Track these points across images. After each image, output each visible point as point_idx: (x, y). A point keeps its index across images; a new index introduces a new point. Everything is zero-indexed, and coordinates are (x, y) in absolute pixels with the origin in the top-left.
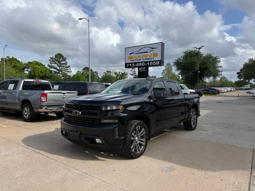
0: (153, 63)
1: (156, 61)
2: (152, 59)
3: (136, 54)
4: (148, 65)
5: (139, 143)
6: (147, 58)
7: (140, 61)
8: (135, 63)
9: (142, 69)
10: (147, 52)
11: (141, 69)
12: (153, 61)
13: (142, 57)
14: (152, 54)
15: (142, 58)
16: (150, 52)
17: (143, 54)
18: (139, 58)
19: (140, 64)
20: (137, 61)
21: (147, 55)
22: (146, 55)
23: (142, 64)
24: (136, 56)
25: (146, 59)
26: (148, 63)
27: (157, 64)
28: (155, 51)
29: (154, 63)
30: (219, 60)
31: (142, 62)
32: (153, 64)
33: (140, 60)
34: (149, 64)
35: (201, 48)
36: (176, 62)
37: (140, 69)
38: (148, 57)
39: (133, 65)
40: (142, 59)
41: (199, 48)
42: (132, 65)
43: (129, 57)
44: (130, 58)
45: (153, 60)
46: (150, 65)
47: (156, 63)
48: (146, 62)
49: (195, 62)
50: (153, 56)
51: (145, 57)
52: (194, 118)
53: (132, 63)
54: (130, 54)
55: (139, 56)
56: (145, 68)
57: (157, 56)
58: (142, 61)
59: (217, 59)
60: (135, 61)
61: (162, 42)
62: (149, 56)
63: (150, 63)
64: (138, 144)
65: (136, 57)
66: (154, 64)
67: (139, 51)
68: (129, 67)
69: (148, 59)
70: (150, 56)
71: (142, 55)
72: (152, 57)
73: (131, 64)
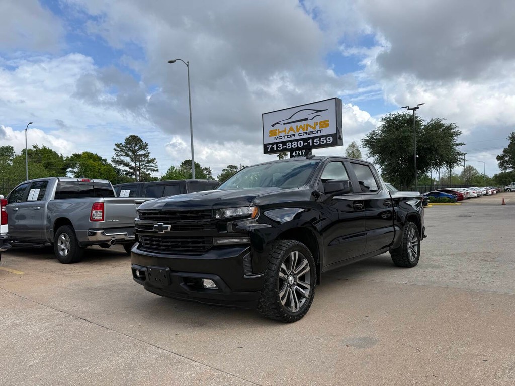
0: (320, 140)
1: (326, 136)
2: (317, 132)
3: (284, 124)
4: (311, 144)
5: (296, 290)
6: (307, 132)
7: (293, 138)
8: (284, 143)
9: (299, 154)
10: (307, 119)
11: (296, 153)
12: (320, 137)
13: (298, 130)
14: (317, 122)
15: (297, 132)
16: (312, 119)
17: (299, 124)
18: (291, 133)
19: (295, 145)
20: (286, 139)
21: (308, 125)
22: (304, 125)
23: (297, 144)
24: (285, 128)
25: (306, 133)
26: (311, 141)
27: (328, 142)
28: (323, 117)
29: (322, 140)
31: (297, 140)
33: (294, 135)
34: (313, 142)
35: (418, 108)
36: (368, 138)
37: (295, 155)
38: (310, 129)
39: (280, 148)
40: (297, 134)
41: (415, 109)
42: (277, 147)
43: (271, 132)
44: (272, 133)
45: (319, 134)
46: (315, 144)
47: (327, 141)
48: (305, 140)
49: (407, 138)
50: (319, 125)
51: (304, 129)
52: (413, 243)
53: (277, 143)
54: (273, 125)
55: (291, 129)
56: (304, 151)
57: (327, 125)
58: (297, 137)
59: (453, 129)
60: (283, 140)
61: (336, 98)
62: (311, 126)
63: (315, 141)
64: (293, 292)
65: (285, 131)
66: (321, 143)
67: (290, 118)
68: (272, 152)
69: (310, 133)
70: (314, 128)
71: (297, 126)
72: (318, 128)
73: (275, 146)
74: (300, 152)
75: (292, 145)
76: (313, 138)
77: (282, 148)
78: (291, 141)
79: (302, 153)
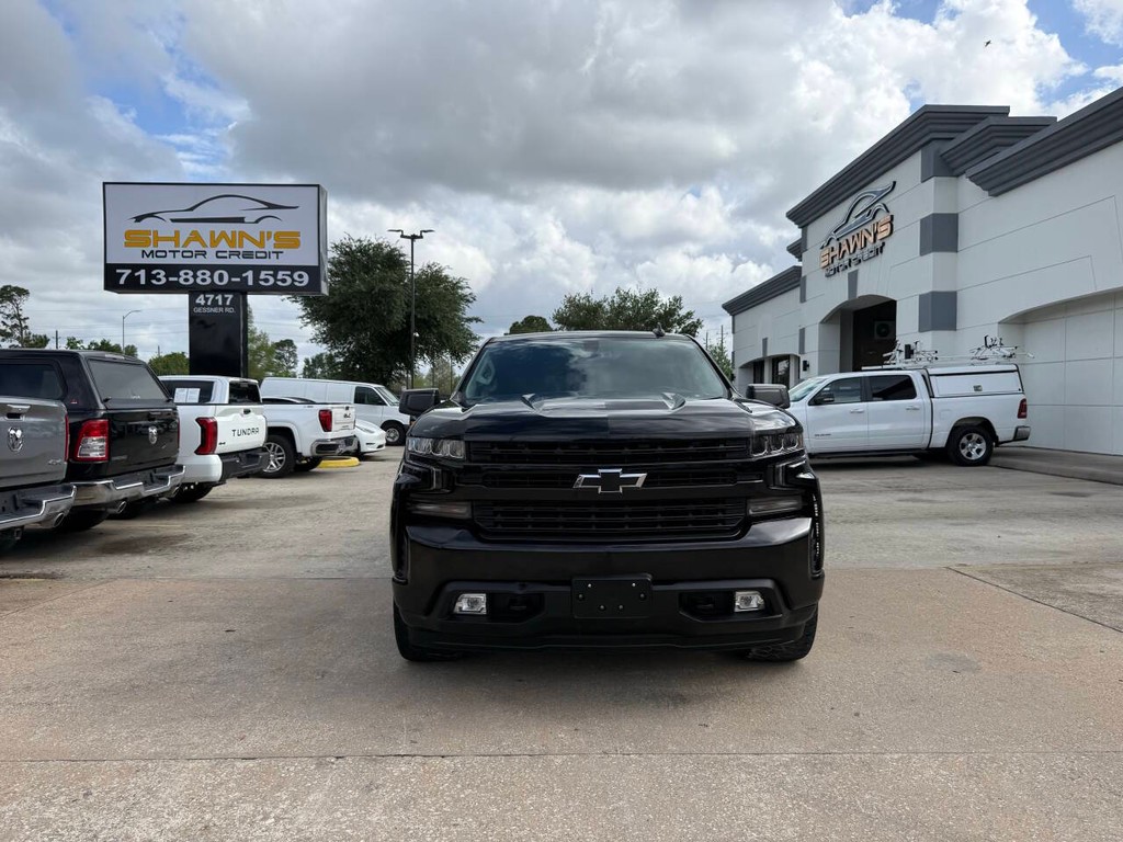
0: (275, 276)
1: (293, 269)
2: (267, 255)
3: (173, 221)
4: (250, 283)
6: (241, 250)
7: (200, 260)
8: (172, 270)
9: (215, 303)
10: (241, 220)
11: (206, 299)
12: (276, 269)
13: (214, 243)
14: (269, 233)
15: (212, 249)
16: (257, 222)
17: (218, 228)
18: (195, 246)
19: (203, 278)
20: (179, 260)
21: (243, 235)
22: (234, 233)
23: (211, 277)
24: (177, 233)
25: (237, 254)
26: (250, 274)
27: (296, 284)
28: (284, 222)
29: (280, 276)
30: (466, 292)
31: (212, 268)
32: (276, 280)
33: (204, 254)
34: (256, 278)
35: (421, 237)
37: (203, 302)
38: (248, 246)
39: (159, 280)
40: (211, 252)
41: (413, 238)
42: (149, 277)
43: (128, 234)
44: (132, 239)
45: (273, 261)
46: (262, 283)
47: (293, 280)
48: (235, 270)
50: (272, 241)
51: (231, 243)
53: (149, 268)
54: (139, 219)
55: (195, 236)
56: (230, 296)
57: (295, 244)
58: (211, 259)
59: (461, 288)
60: (169, 260)
61: (318, 186)
62: (253, 241)
63: (262, 276)
65: (176, 238)
66: (279, 283)
67: (191, 209)
68: (133, 286)
69: (248, 255)
70: (261, 244)
71: (212, 233)
72: (269, 246)
73: (142, 273)
74: (219, 297)
75: (195, 277)
76: (257, 269)
77: (164, 281)
78: (195, 268)
79: (224, 300)
